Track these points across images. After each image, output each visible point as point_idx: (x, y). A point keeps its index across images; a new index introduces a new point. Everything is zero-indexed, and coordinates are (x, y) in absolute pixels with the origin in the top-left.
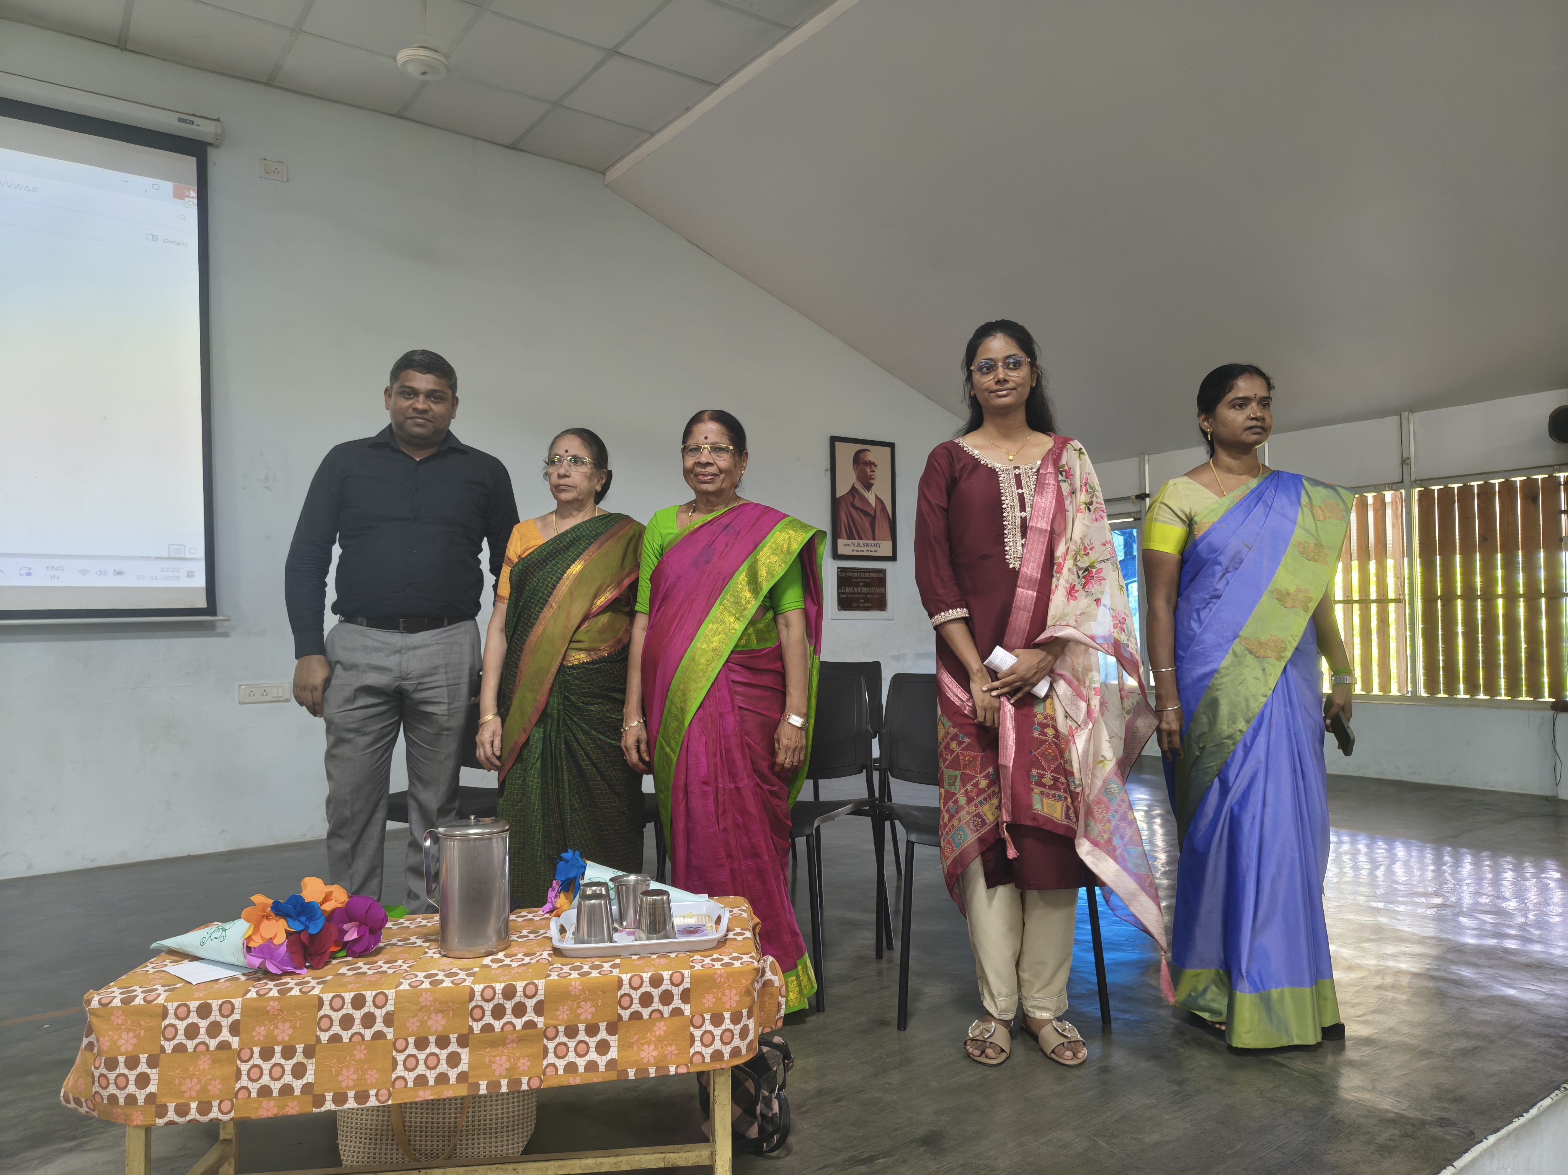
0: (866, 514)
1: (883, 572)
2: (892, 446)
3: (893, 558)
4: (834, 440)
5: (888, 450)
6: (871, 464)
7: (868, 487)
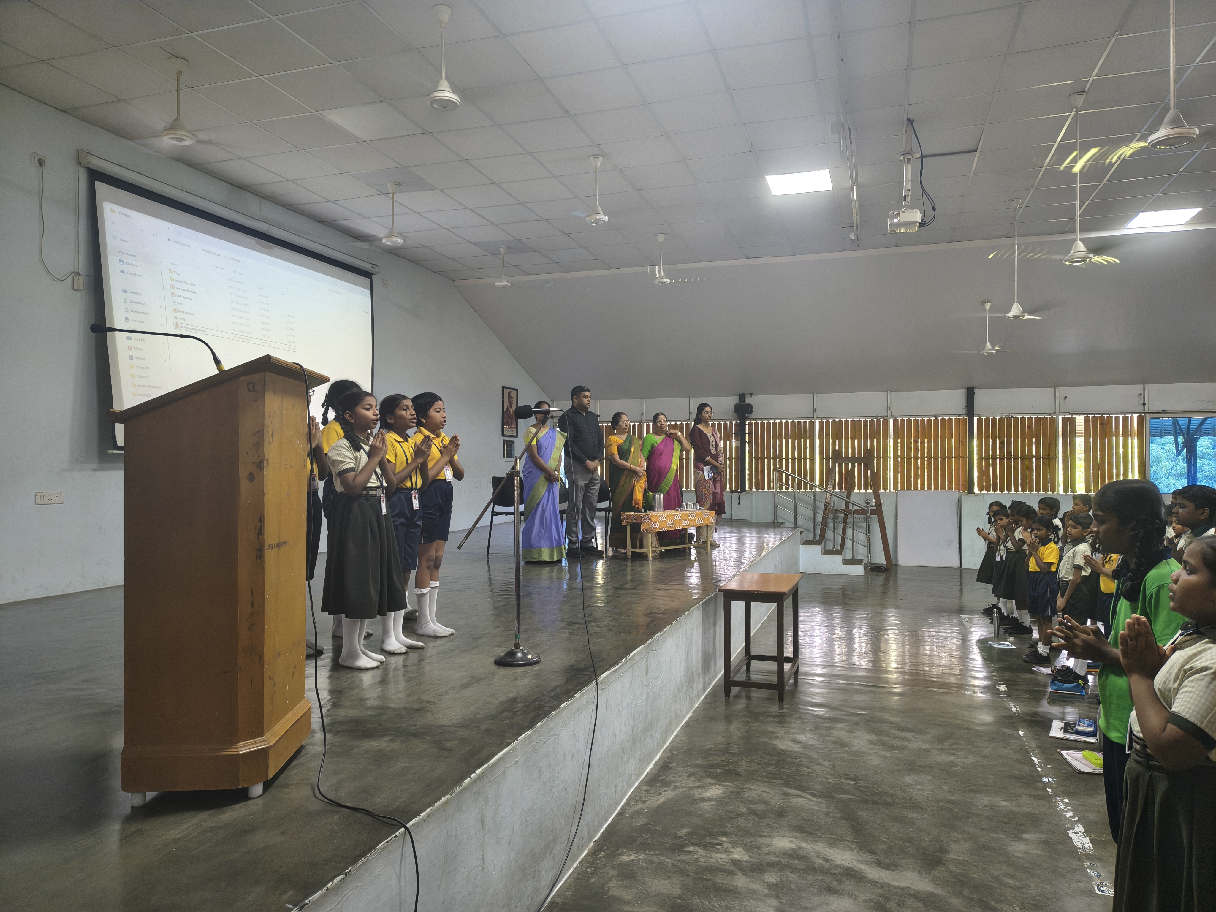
0: (510, 418)
1: (513, 442)
2: (517, 390)
3: (517, 436)
4: (503, 388)
5: (516, 391)
6: (512, 397)
7: (511, 407)
